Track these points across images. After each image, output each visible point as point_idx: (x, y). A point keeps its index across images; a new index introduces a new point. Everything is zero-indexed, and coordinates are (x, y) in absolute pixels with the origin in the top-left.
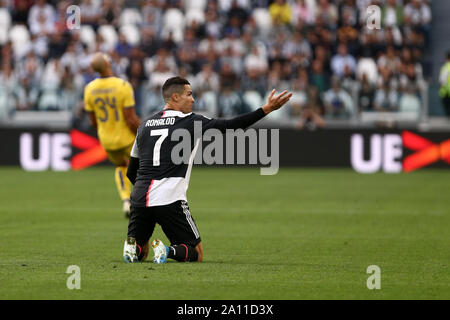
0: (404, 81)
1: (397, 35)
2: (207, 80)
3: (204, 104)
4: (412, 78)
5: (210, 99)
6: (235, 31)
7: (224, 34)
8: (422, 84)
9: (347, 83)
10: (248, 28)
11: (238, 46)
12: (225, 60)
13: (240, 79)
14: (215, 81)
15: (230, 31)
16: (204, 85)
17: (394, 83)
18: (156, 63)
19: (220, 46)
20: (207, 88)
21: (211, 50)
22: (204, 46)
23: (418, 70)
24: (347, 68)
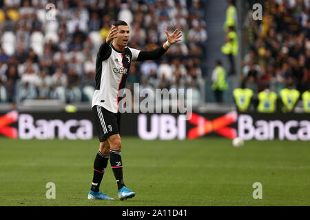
0: (189, 79)
1: (184, 49)
2: (59, 79)
3: (57, 94)
4: (194, 77)
5: (61, 91)
6: (77, 47)
7: (71, 48)
8: (201, 81)
9: (151, 81)
10: (86, 44)
11: (80, 56)
12: (70, 66)
13: (81, 78)
14: (64, 79)
15: (74, 47)
16: (57, 82)
17: (182, 81)
18: (26, 68)
19: (68, 57)
20: (59, 84)
21: (62, 59)
22: (57, 56)
23: (198, 72)
24: (151, 71)
